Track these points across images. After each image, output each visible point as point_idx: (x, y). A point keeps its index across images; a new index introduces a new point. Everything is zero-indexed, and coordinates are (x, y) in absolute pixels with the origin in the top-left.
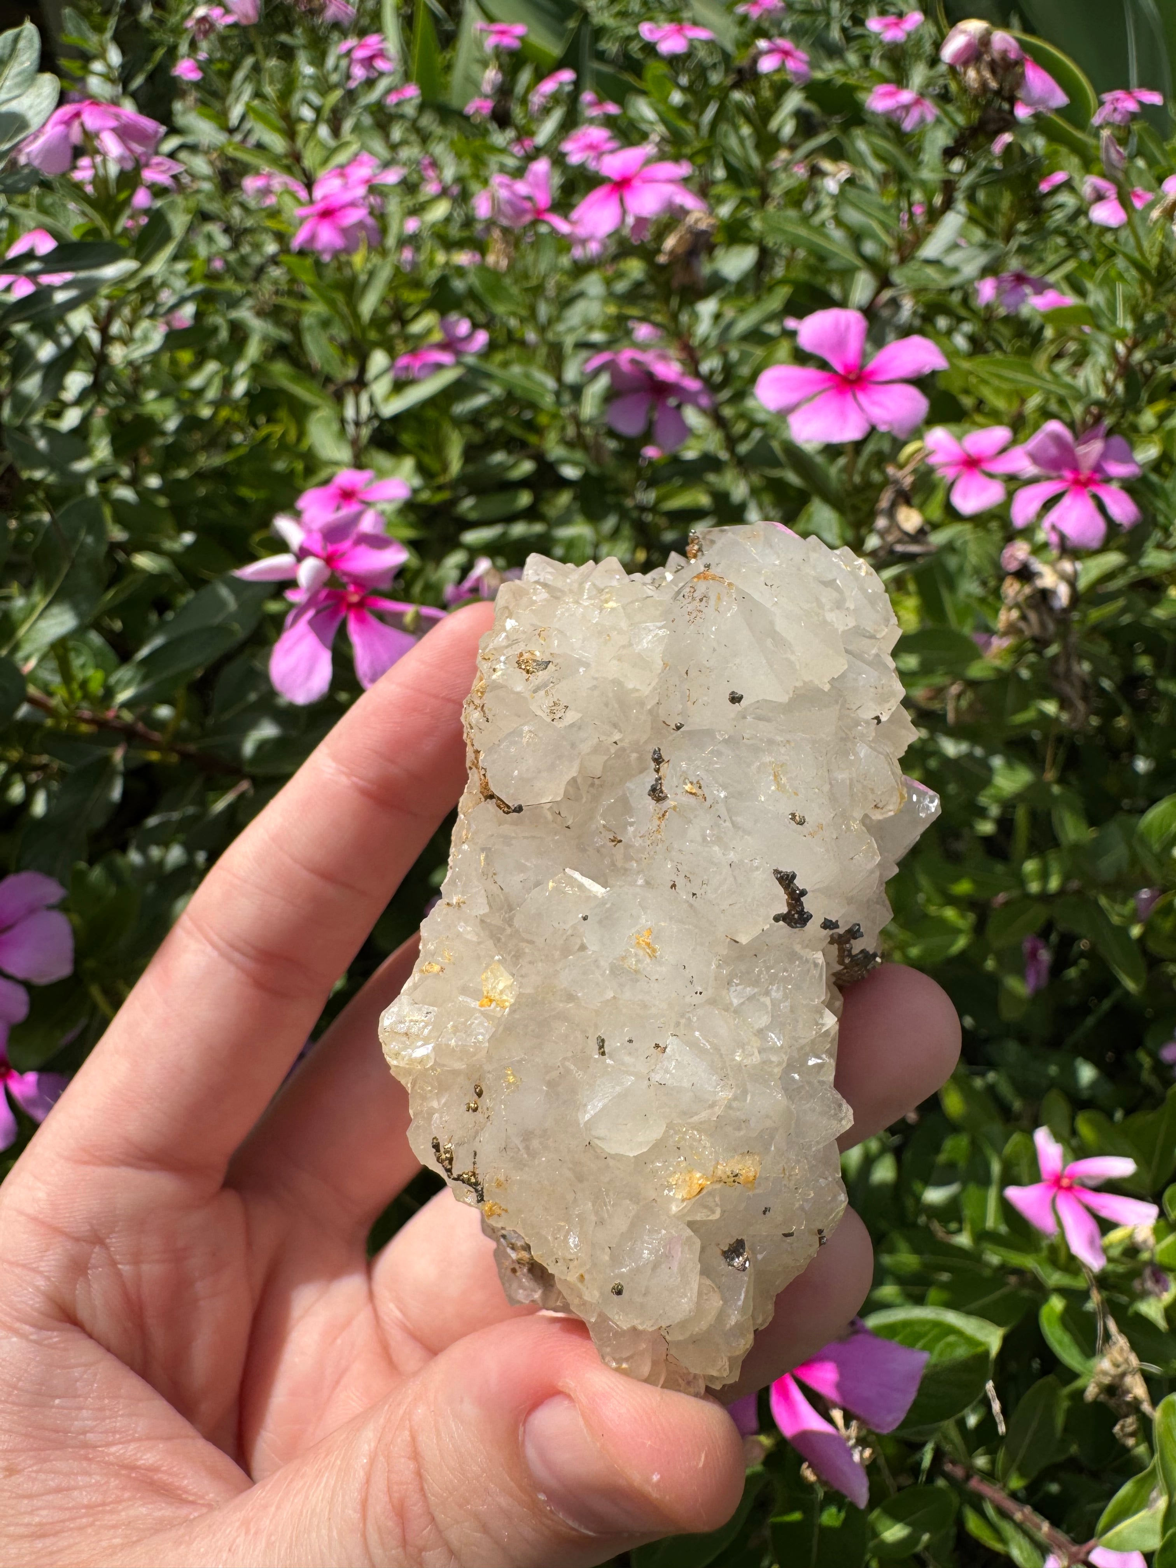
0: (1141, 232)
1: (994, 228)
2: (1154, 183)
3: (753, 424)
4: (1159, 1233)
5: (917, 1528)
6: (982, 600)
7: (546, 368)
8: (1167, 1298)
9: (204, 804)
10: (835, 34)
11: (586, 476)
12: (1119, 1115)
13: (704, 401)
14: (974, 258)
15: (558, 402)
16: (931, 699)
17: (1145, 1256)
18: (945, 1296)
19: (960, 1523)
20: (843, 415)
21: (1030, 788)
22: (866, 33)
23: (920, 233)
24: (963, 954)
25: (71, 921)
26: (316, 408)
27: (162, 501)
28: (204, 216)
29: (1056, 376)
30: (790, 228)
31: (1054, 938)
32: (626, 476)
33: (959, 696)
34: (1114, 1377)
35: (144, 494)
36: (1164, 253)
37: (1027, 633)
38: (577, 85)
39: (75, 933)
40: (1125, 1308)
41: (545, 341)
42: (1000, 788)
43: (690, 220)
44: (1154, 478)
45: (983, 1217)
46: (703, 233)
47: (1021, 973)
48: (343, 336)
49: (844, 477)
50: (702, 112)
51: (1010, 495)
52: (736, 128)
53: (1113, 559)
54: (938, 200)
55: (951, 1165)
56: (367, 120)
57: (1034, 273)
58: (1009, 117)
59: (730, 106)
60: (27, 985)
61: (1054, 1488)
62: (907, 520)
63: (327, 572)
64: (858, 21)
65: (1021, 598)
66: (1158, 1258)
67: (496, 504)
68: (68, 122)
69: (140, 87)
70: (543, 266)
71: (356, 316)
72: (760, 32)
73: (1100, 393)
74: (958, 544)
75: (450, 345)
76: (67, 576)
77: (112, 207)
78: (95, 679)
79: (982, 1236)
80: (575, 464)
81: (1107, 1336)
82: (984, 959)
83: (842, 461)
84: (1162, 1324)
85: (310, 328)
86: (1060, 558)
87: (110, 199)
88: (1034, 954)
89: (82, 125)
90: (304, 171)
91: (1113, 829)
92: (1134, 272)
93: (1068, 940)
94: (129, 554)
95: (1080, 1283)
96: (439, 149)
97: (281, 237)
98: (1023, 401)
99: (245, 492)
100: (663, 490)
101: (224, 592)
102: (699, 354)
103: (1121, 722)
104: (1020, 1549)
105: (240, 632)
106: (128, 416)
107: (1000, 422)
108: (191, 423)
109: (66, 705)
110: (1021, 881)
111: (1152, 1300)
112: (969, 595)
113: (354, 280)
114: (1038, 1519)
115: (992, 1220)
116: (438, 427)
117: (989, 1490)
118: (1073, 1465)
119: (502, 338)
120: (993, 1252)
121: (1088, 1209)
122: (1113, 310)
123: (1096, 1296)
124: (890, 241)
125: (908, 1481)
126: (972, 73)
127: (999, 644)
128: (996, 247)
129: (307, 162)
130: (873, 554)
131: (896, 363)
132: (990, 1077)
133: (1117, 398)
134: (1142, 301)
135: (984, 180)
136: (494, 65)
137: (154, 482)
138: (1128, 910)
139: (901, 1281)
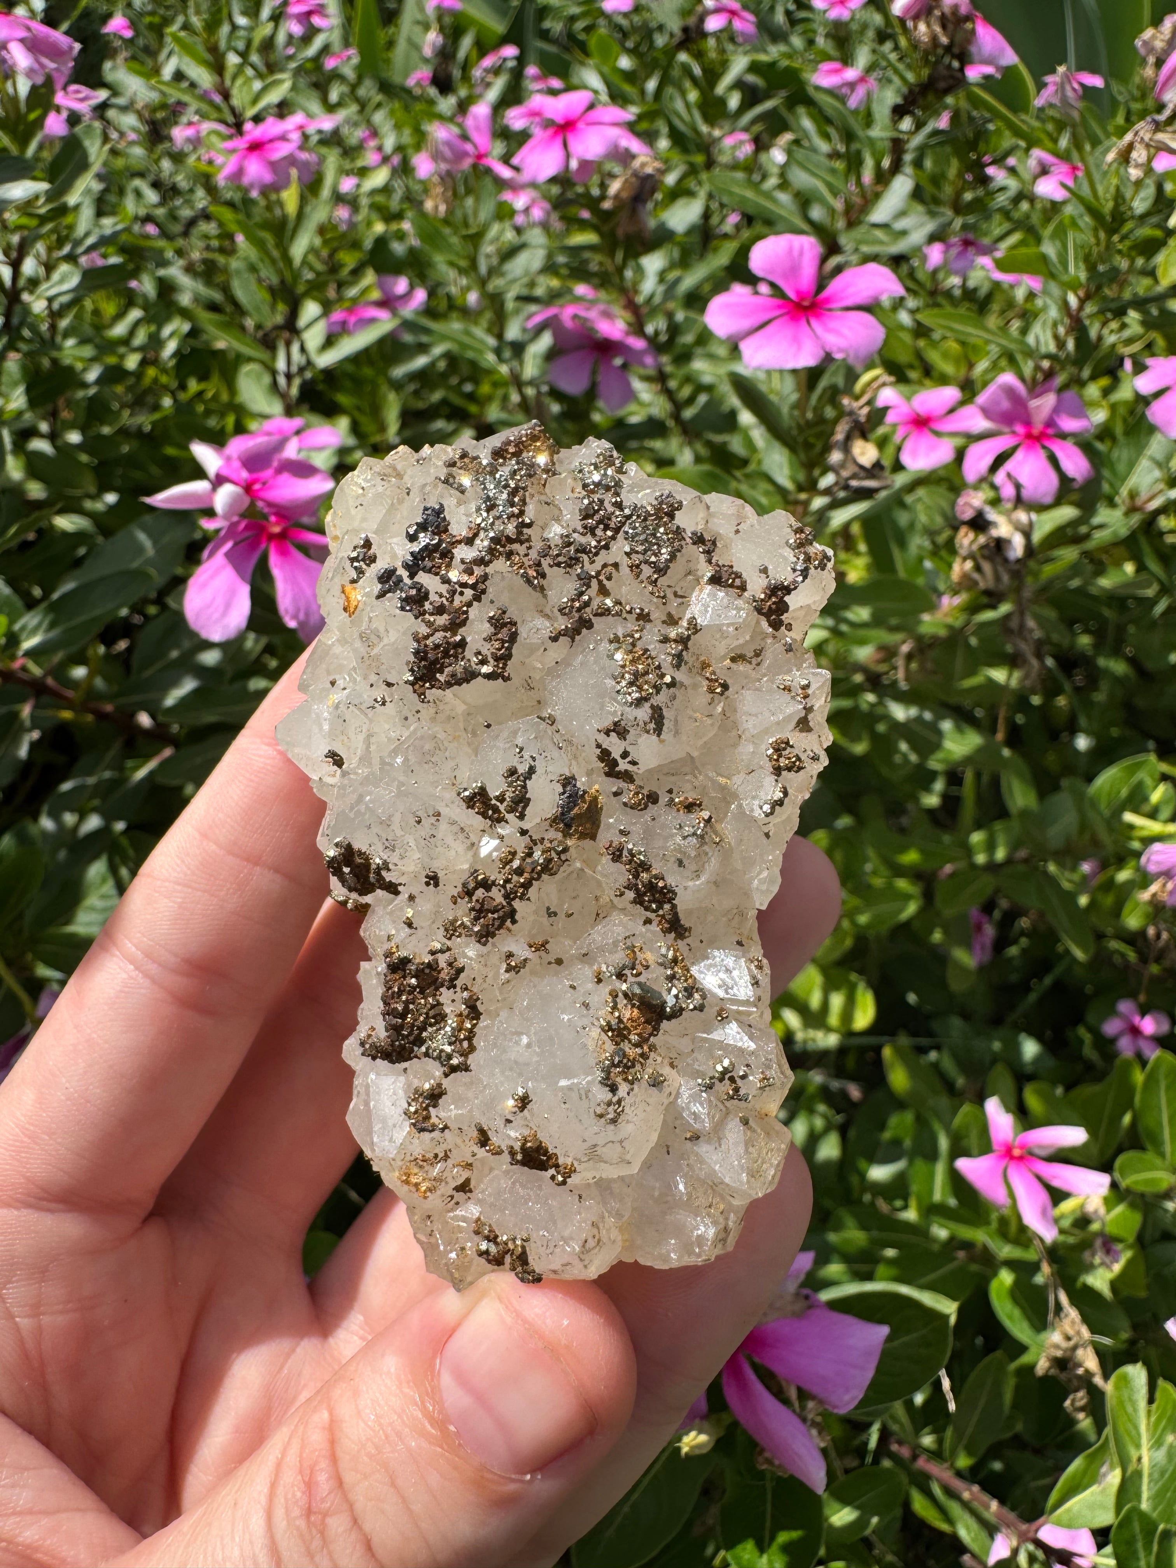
0: (1097, 177)
1: (942, 196)
3: (701, 388)
4: (1109, 1203)
5: (866, 1512)
6: (933, 555)
7: (489, 330)
8: (1117, 1268)
9: (123, 771)
10: (780, 17)
12: (1059, 1090)
13: (648, 362)
14: (922, 225)
15: (500, 361)
16: (880, 661)
17: (1095, 1227)
18: (893, 1272)
19: (907, 1505)
20: (796, 341)
21: (979, 751)
22: (811, 16)
23: (869, 195)
24: (910, 921)
26: (247, 360)
27: (84, 458)
28: (132, 173)
30: (737, 190)
31: (997, 914)
33: (909, 658)
34: (1065, 1350)
35: (64, 451)
36: (1118, 197)
37: (982, 585)
38: (521, 60)
40: (1075, 1279)
41: (486, 299)
42: (949, 752)
43: (636, 164)
44: (1101, 444)
45: (931, 1191)
46: (649, 177)
47: (968, 945)
48: (275, 280)
49: (796, 413)
50: (648, 77)
51: (962, 452)
52: (683, 93)
53: (1067, 513)
54: (886, 163)
55: (896, 1143)
57: (983, 241)
58: (959, 75)
59: (676, 69)
61: (997, 1466)
62: (863, 454)
63: (247, 500)
64: (803, 5)
65: (975, 547)
66: (1108, 1228)
70: (483, 215)
71: (287, 259)
73: (1052, 347)
75: (388, 303)
77: (22, 128)
79: (932, 1211)
81: (1059, 1308)
82: (931, 932)
84: (1108, 1294)
85: (238, 272)
86: (1015, 508)
87: (20, 118)
88: (979, 928)
90: (233, 110)
92: (1087, 219)
93: (1010, 917)
94: (49, 514)
95: (1031, 1255)
96: (378, 118)
98: (971, 366)
99: (171, 451)
101: (142, 537)
102: (645, 312)
103: (1062, 701)
104: (968, 1528)
105: (158, 579)
106: (44, 363)
107: (949, 384)
108: (114, 374)
110: (968, 851)
111: (1100, 1271)
112: (920, 547)
113: (284, 219)
114: (985, 1497)
115: (940, 1192)
116: (375, 387)
117: (936, 1469)
118: (1017, 1442)
120: (942, 1226)
121: (1039, 1178)
122: (1064, 264)
123: (1046, 1268)
124: (838, 205)
125: (855, 1463)
126: (922, 27)
127: (949, 602)
128: (943, 214)
129: (235, 102)
130: (827, 492)
131: (851, 290)
132: (933, 1055)
133: (1068, 355)
134: (1095, 250)
135: (933, 141)
136: (435, 26)
137: (74, 437)
138: (1076, 877)
139: (847, 1259)
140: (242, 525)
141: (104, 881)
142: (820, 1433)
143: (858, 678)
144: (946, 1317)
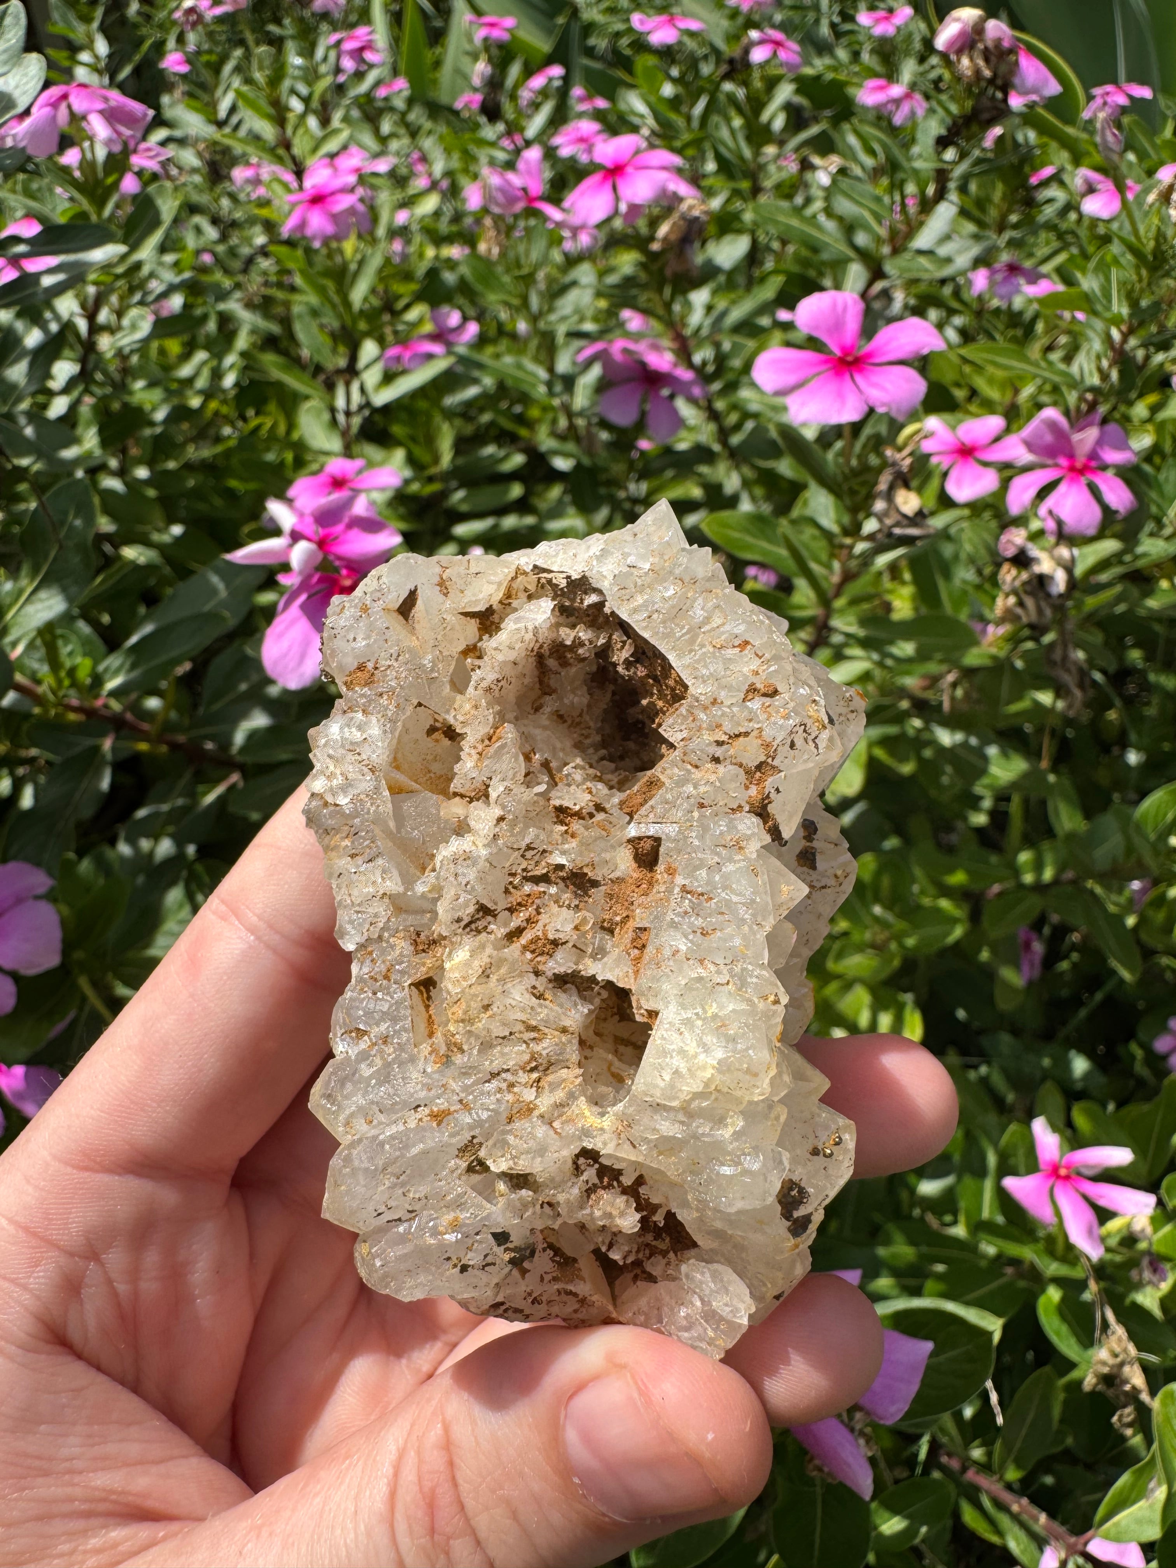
0: (1137, 215)
1: (987, 220)
2: (1143, 175)
3: (746, 415)
4: (1156, 1222)
5: (915, 1521)
6: (978, 587)
7: (536, 360)
8: (1165, 1287)
9: (194, 797)
10: (825, 30)
11: (578, 467)
12: (1111, 1107)
13: (697, 391)
14: (967, 249)
15: (551, 393)
16: (926, 688)
17: (1143, 1245)
18: (941, 1287)
19: (956, 1515)
20: (841, 396)
21: (1025, 776)
22: (856, 28)
23: (913, 223)
24: (957, 944)
25: (59, 912)
26: (307, 398)
27: (151, 493)
28: (192, 208)
29: (1050, 363)
30: (782, 218)
31: (1046, 930)
32: (618, 468)
33: (954, 685)
34: (1112, 1367)
35: (133, 485)
36: (1160, 237)
37: (1025, 620)
38: (566, 80)
39: (63, 923)
40: (1122, 1297)
41: (536, 331)
42: (995, 777)
43: (684, 207)
44: (1147, 468)
45: (980, 1209)
46: (697, 220)
47: (1017, 966)
48: (336, 324)
49: (841, 460)
50: (693, 104)
51: (1005, 484)
52: (728, 120)
53: (1110, 546)
54: (931, 190)
55: (946, 1158)
56: (355, 113)
57: (1028, 264)
58: (1002, 106)
59: (722, 97)
60: (15, 976)
61: (1049, 1480)
62: (906, 503)
63: (320, 556)
64: (848, 17)
65: (1017, 583)
66: (1155, 1248)
67: (488, 496)
68: (54, 105)
69: (127, 78)
70: (535, 255)
71: (347, 304)
72: (750, 24)
73: (1094, 380)
74: (953, 531)
75: (441, 336)
76: (55, 559)
77: (100, 191)
78: (84, 665)
79: (979, 1227)
80: (566, 455)
81: (1105, 1325)
82: (979, 951)
83: (839, 445)
84: (1157, 1312)
85: (300, 316)
86: (1057, 544)
87: (98, 183)
88: (1027, 946)
89: (69, 107)
90: (293, 158)
91: (1108, 821)
92: (1129, 256)
93: (1061, 931)
94: (116, 547)
95: (1077, 1273)
96: (428, 143)
97: (270, 226)
98: (1016, 391)
99: (233, 483)
100: (656, 483)
101: (215, 579)
102: (692, 343)
103: (1112, 715)
104: (1017, 1539)
105: (232, 621)
106: (116, 406)
107: (992, 412)
108: (180, 413)
109: (54, 693)
110: (1016, 872)
111: (1149, 1290)
112: (964, 582)
113: (344, 268)
114: (1035, 1510)
115: (988, 1210)
116: (429, 418)
117: (984, 1481)
118: (1067, 1455)
119: (492, 332)
120: (990, 1243)
121: (1086, 1198)
122: (1108, 296)
123: (1093, 1286)
124: (883, 232)
125: (905, 1474)
126: (965, 62)
127: (995, 632)
128: (988, 238)
129: (296, 151)
130: (871, 537)
131: (894, 344)
132: (983, 1070)
133: (1112, 386)
134: (1137, 286)
135: (977, 170)
136: (483, 57)
137: (142, 473)
138: (1122, 900)
139: (897, 1273)
140: (315, 579)
141: (181, 906)
142: (868, 1442)
143: (905, 704)
144: (990, 1334)
